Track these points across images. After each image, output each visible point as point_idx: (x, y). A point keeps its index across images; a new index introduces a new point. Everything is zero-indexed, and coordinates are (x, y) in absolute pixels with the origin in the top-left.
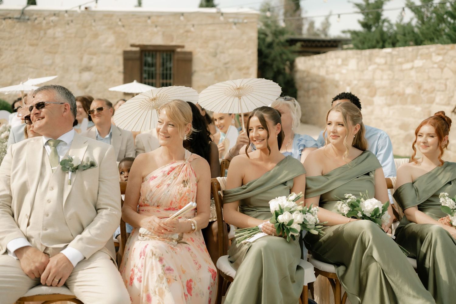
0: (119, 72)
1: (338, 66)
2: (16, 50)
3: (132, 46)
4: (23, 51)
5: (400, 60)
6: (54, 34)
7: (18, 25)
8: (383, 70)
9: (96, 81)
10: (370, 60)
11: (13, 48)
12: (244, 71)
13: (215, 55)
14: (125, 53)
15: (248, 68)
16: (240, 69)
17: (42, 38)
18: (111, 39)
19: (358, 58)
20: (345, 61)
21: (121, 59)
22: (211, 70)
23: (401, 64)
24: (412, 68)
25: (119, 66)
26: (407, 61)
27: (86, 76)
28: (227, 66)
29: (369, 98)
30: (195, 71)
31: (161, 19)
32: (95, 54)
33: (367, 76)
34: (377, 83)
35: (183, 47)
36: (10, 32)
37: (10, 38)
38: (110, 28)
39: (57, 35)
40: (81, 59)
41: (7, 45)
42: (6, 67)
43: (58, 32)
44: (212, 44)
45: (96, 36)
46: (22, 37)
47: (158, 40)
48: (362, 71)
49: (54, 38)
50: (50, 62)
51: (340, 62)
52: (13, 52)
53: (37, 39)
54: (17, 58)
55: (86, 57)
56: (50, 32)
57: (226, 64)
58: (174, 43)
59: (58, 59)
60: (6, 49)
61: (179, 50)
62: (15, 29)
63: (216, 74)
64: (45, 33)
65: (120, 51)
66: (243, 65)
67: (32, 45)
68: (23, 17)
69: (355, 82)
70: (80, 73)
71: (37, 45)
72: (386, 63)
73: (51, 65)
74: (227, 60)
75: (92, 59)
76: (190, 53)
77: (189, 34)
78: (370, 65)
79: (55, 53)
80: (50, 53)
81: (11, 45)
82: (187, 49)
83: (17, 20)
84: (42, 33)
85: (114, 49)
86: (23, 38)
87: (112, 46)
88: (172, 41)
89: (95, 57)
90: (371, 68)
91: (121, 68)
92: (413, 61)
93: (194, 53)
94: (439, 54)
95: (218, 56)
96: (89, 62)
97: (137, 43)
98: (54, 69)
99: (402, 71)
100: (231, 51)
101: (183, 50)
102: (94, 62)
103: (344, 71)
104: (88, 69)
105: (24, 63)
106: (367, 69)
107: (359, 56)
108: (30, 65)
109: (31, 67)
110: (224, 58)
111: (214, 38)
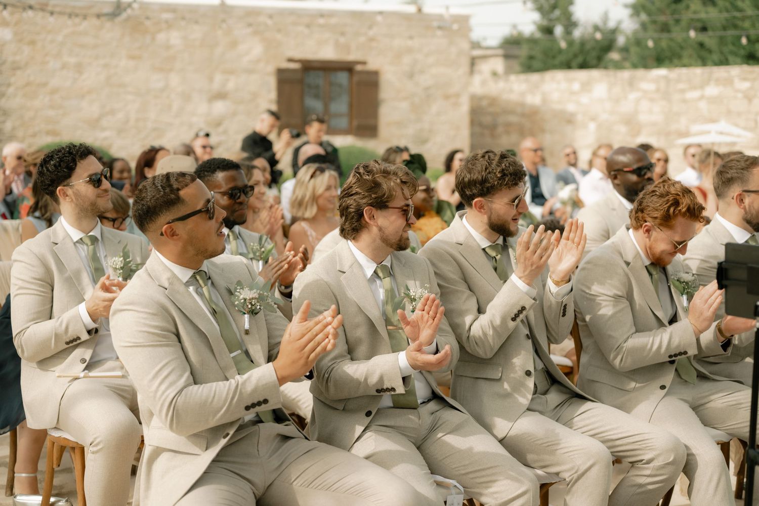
0: (270, 101)
1: (573, 93)
2: (106, 66)
3: (291, 60)
4: (116, 67)
5: (681, 86)
6: (168, 40)
7: (108, 25)
8: (652, 100)
9: (234, 114)
10: (631, 85)
11: (101, 62)
12: (451, 100)
13: (411, 76)
14: (280, 72)
15: (458, 96)
16: (447, 97)
17: (148, 46)
18: (257, 49)
19: (609, 82)
20: (586, 87)
21: (272, 82)
22: (406, 99)
23: (683, 91)
24: (702, 97)
25: (269, 91)
26: (693, 88)
27: (220, 107)
28: (429, 92)
30: (383, 101)
31: (334, 21)
32: (231, 72)
33: (627, 107)
34: (643, 118)
35: (364, 63)
36: (96, 37)
37: (95, 46)
38: (256, 33)
39: (173, 42)
40: (211, 79)
41: (90, 57)
42: (89, 92)
43: (175, 38)
44: (407, 60)
45: (234, 44)
46: (114, 44)
47: (328, 53)
48: (618, 101)
49: (168, 47)
50: (161, 85)
51: (576, 86)
52: (100, 69)
53: (140, 48)
54: (108, 78)
55: (218, 78)
56: (161, 37)
57: (427, 89)
58: (350, 58)
59: (175, 80)
60: (90, 64)
61: (359, 68)
62: (104, 31)
63: (412, 104)
64: (153, 39)
65: (271, 68)
66: (451, 92)
67: (132, 58)
69: (605, 116)
70: (210, 102)
71: (140, 57)
72: (658, 90)
73: (162, 90)
74: (428, 84)
75: (228, 80)
76: (376, 74)
77: (374, 44)
78: (631, 92)
79: (169, 71)
80: (161, 70)
81: (97, 57)
82: (372, 66)
83: (108, 18)
84: (148, 38)
85: (262, 65)
86: (118, 46)
87: (259, 61)
88: (349, 54)
89: (232, 78)
90: (633, 96)
91: (274, 95)
92: (702, 87)
93: (381, 73)
94: (745, 79)
95: (416, 77)
96: (224, 85)
97: (298, 56)
98: (169, 96)
99: (685, 101)
100: (434, 71)
101: (365, 68)
102: (231, 85)
103: (585, 100)
104: (221, 96)
105: (120, 86)
106: (626, 98)
107: (613, 79)
109: (130, 93)
110: (425, 80)
111: (410, 50)
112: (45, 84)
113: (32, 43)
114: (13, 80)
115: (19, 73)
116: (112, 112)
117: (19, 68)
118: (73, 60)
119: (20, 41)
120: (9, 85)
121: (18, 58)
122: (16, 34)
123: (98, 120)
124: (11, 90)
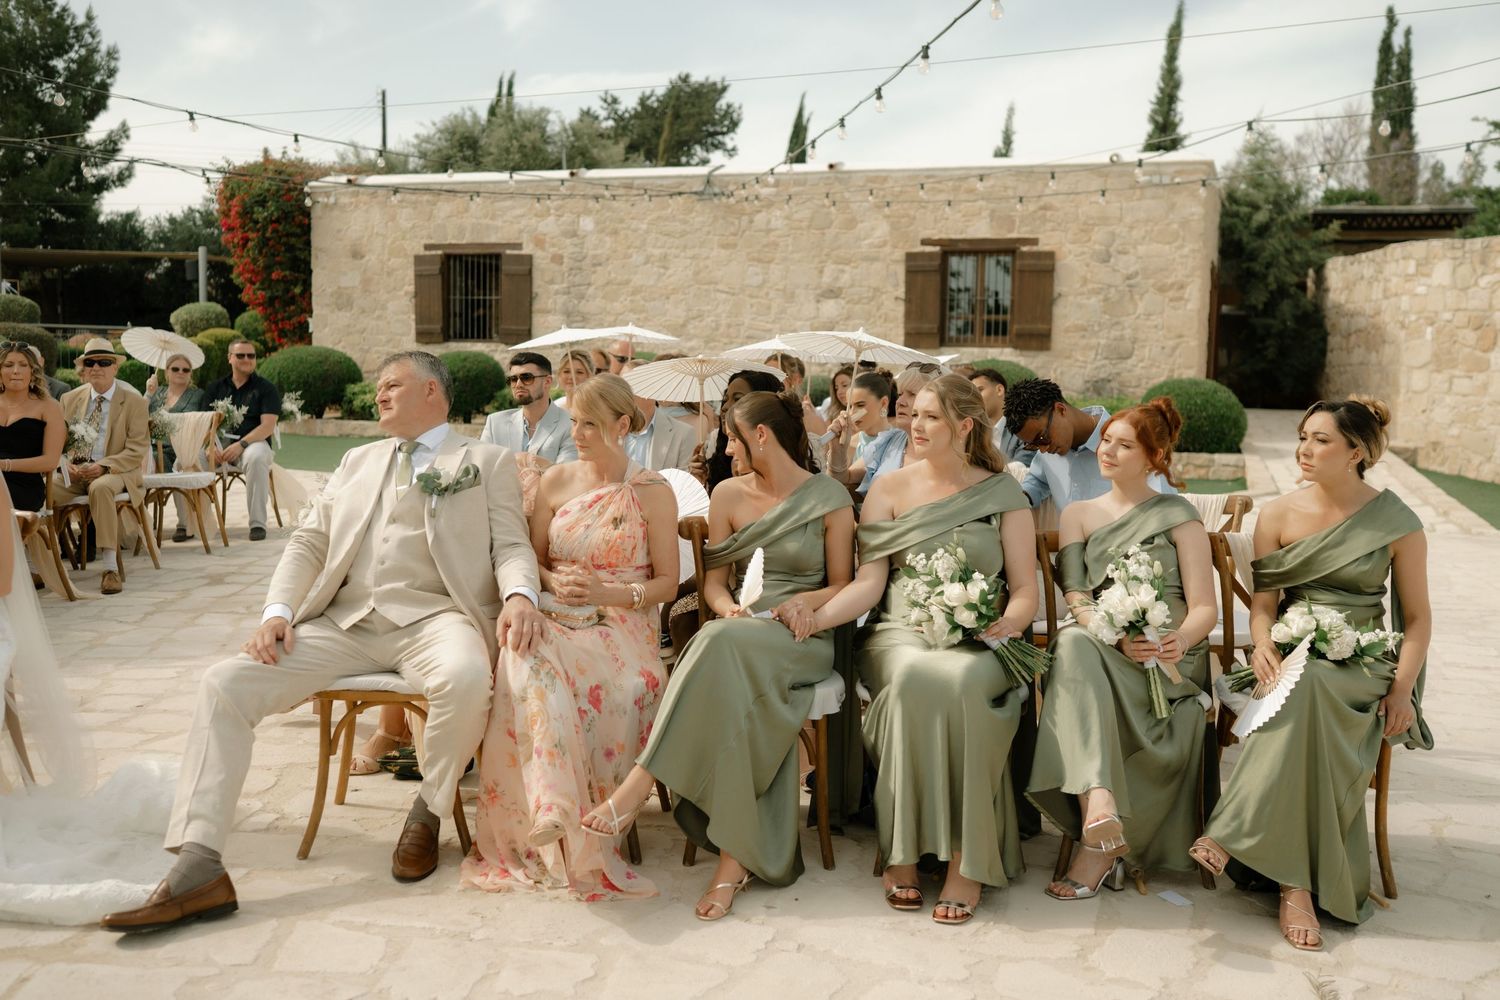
0: (897, 298)
1: (1408, 278)
2: (693, 258)
3: (924, 242)
4: (707, 258)
6: (769, 222)
7: (698, 206)
9: (848, 317)
10: (1483, 262)
11: (690, 253)
12: (1171, 294)
13: (1106, 258)
14: (910, 257)
15: (1182, 287)
16: (1162, 289)
17: (744, 231)
18: (882, 229)
19: (1455, 259)
20: (1424, 267)
21: (900, 271)
22: (1096, 292)
25: (896, 285)
27: (830, 308)
28: (1132, 282)
29: (1479, 353)
30: (1060, 295)
32: (847, 262)
33: (1476, 301)
35: (1034, 242)
36: (685, 222)
37: (683, 234)
38: (879, 207)
39: (774, 224)
40: (821, 272)
41: (677, 248)
42: (675, 291)
43: (776, 218)
44: (1099, 235)
45: (851, 224)
46: (706, 229)
47: (981, 229)
48: (1465, 289)
49: (769, 231)
50: (758, 279)
51: (1411, 267)
52: (689, 261)
53: (735, 235)
54: (697, 273)
55: (830, 269)
56: (760, 219)
57: (1129, 278)
58: (1014, 235)
59: (775, 274)
60: (676, 257)
61: (1025, 249)
62: (694, 214)
63: (1106, 300)
64: (751, 222)
65: (900, 254)
66: (1170, 281)
67: (725, 246)
68: (709, 190)
69: (1447, 316)
70: (818, 301)
71: (735, 246)
73: (760, 287)
74: (1132, 269)
75: (843, 271)
76: (1051, 255)
77: (1049, 213)
78: (1483, 274)
79: (769, 262)
80: (759, 261)
81: (685, 247)
82: (1042, 247)
83: (697, 197)
84: (745, 219)
85: (887, 249)
86: (709, 233)
87: (885, 244)
88: (1010, 231)
89: (847, 268)
91: (901, 292)
93: (1058, 255)
95: (1112, 260)
96: (837, 279)
97: (936, 237)
98: (767, 294)
100: (1142, 249)
101: (1035, 248)
102: (845, 279)
103: (1421, 290)
104: (833, 293)
105: (710, 283)
106: (1476, 284)
107: (1459, 253)
108: (720, 287)
109: (722, 292)
110: (1127, 264)
111: (1104, 220)
112: (627, 282)
113: (615, 232)
114: (594, 277)
115: (599, 268)
116: (700, 316)
117: (600, 264)
118: (657, 252)
119: (602, 231)
120: (589, 284)
121: (599, 252)
122: (597, 223)
123: (684, 326)
124: (591, 290)
